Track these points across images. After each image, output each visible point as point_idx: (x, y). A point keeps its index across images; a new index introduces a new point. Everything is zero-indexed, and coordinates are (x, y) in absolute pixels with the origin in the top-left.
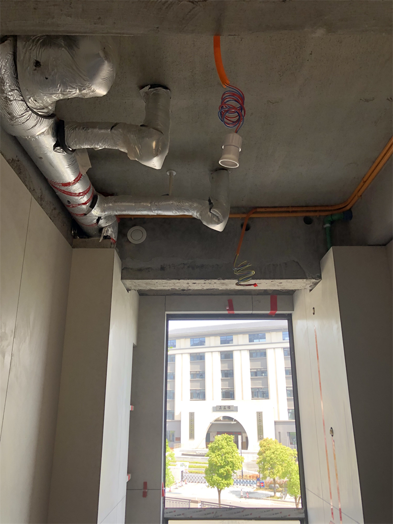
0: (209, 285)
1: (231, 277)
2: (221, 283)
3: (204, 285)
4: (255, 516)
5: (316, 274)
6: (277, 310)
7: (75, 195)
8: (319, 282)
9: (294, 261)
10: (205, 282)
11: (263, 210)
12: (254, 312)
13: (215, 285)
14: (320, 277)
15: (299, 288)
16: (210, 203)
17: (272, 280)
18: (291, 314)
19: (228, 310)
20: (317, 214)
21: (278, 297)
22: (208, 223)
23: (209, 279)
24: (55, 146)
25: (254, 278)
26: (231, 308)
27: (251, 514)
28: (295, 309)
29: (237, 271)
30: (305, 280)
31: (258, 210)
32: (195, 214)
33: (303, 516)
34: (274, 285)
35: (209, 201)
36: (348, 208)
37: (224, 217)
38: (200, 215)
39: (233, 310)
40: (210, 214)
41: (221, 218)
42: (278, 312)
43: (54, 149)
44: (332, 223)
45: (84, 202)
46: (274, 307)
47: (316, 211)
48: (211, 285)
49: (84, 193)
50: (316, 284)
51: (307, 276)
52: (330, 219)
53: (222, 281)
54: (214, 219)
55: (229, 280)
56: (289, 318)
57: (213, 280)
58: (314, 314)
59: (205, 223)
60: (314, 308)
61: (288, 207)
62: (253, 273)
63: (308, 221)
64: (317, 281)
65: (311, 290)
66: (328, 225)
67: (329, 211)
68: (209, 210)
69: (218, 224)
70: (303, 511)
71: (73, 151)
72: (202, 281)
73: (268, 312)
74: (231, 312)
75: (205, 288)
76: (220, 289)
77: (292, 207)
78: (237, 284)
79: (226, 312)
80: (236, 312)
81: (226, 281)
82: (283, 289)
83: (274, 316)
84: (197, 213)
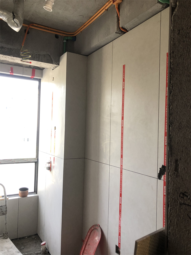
0: (4, 58)
1: (18, 56)
2: (11, 58)
3: (2, 57)
4: (16, 162)
5: (57, 62)
6: (34, 76)
8: (58, 66)
9: (48, 54)
10: (3, 56)
11: (37, 25)
12: (23, 76)
13: (8, 59)
14: (59, 64)
15: (48, 68)
16: (14, 15)
17: (37, 62)
18: (41, 79)
19: (10, 72)
20: (61, 34)
21: (36, 70)
22: (11, 25)
23: (6, 55)
25: (30, 59)
26: (12, 72)
27: (14, 161)
28: (43, 77)
29: (22, 54)
30: (52, 64)
31: (34, 25)
32: (4, 19)
33: (36, 161)
34: (37, 64)
35: (13, 13)
36: (75, 35)
37: (20, 25)
38: (8, 20)
39: (13, 73)
40: (13, 21)
41: (19, 25)
42: (35, 77)
44: (67, 40)
46: (33, 74)
47: (61, 33)
48: (5, 58)
50: (56, 67)
51: (53, 63)
52: (67, 39)
53: (13, 57)
54: (15, 24)
55: (16, 58)
56: (40, 80)
57: (8, 56)
58: (53, 80)
59: (9, 25)
60: (53, 78)
61: (49, 27)
62: (30, 56)
63: (57, 36)
64: (57, 66)
65: (53, 70)
66: (65, 41)
67: (66, 34)
68: (12, 19)
69: (17, 27)
70: (37, 159)
73: (30, 76)
74: (12, 74)
75: (2, 59)
76: (10, 61)
77: (51, 28)
78: (21, 60)
79: (9, 73)
80: (14, 74)
81: (15, 58)
82: (41, 67)
83: (32, 79)
84: (5, 18)
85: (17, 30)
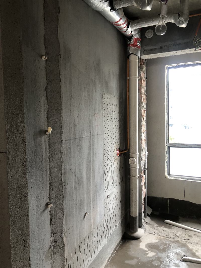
0: (183, 52)
1: (193, 47)
2: (189, 51)
7: (121, 25)
13: (187, 52)
16: (179, 15)
23: (183, 50)
24: (110, 10)
29: (195, 44)
35: (179, 13)
37: (186, 21)
40: (179, 20)
41: (184, 21)
43: (110, 11)
45: (124, 27)
48: (185, 52)
49: (124, 23)
54: (181, 22)
55: (193, 49)
57: (185, 50)
59: (177, 25)
68: (178, 18)
69: (183, 24)
71: (117, 9)
72: (180, 51)
75: (182, 54)
76: (190, 53)
78: (195, 50)
81: (191, 49)
84: (173, 21)
85: (184, 26)
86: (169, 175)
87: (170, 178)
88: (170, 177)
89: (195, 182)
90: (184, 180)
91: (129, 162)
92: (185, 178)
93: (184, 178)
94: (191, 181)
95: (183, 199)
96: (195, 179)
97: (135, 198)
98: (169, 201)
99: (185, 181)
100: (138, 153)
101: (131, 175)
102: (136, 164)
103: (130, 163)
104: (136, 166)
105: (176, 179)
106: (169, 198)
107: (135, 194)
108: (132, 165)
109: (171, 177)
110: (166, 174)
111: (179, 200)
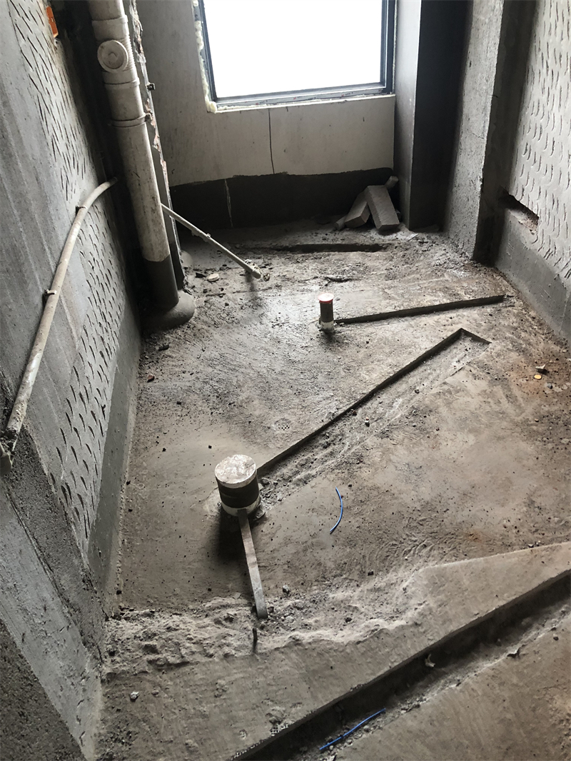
86: (215, 98)
87: (221, 112)
88: (221, 108)
89: (299, 106)
90: (265, 106)
91: (101, 63)
92: (266, 102)
93: (262, 103)
94: (287, 107)
95: (269, 172)
96: (295, 98)
97: (151, 200)
98: (228, 189)
99: (269, 109)
100: (125, 18)
101: (120, 118)
102: (129, 68)
103: (104, 67)
104: (132, 79)
105: (241, 111)
106: (228, 180)
107: (147, 184)
108: (115, 70)
109: (222, 105)
110: (207, 99)
111: (256, 176)
